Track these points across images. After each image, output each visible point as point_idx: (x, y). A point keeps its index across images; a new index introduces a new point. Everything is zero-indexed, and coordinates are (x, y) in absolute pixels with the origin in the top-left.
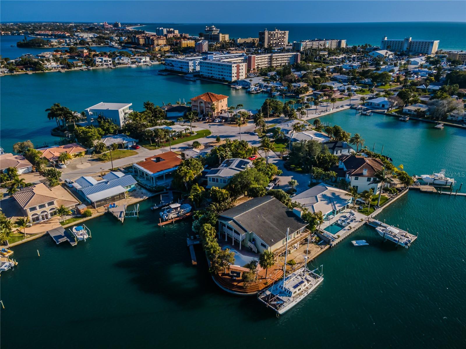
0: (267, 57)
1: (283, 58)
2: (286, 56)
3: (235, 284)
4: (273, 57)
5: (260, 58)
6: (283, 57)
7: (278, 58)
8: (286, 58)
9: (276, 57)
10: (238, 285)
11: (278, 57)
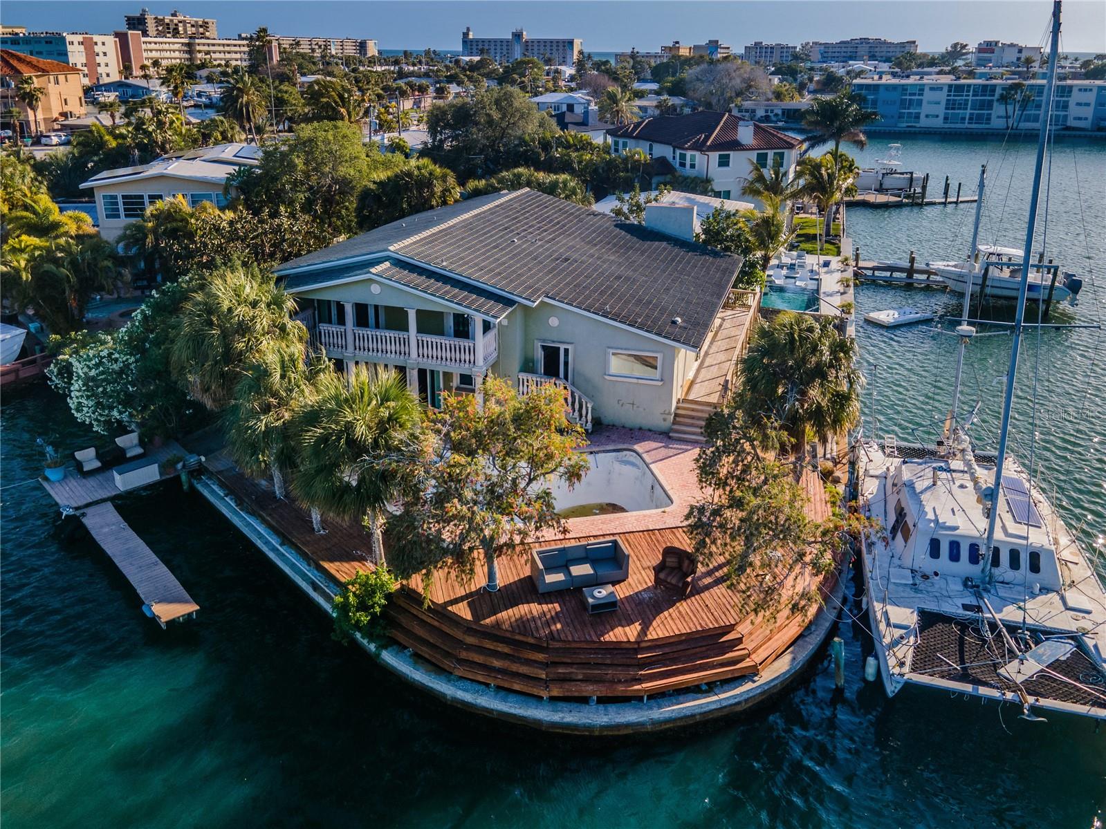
0: (177, 47)
1: (229, 53)
2: (237, 49)
3: (628, 633)
4: (198, 48)
5: (157, 47)
6: (227, 49)
7: (214, 52)
8: (236, 53)
9: (206, 48)
10: (652, 635)
11: (212, 48)
